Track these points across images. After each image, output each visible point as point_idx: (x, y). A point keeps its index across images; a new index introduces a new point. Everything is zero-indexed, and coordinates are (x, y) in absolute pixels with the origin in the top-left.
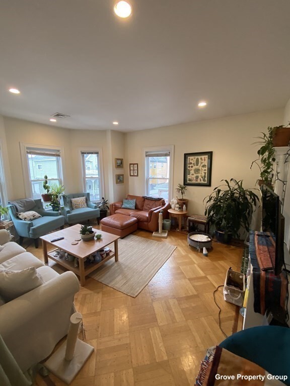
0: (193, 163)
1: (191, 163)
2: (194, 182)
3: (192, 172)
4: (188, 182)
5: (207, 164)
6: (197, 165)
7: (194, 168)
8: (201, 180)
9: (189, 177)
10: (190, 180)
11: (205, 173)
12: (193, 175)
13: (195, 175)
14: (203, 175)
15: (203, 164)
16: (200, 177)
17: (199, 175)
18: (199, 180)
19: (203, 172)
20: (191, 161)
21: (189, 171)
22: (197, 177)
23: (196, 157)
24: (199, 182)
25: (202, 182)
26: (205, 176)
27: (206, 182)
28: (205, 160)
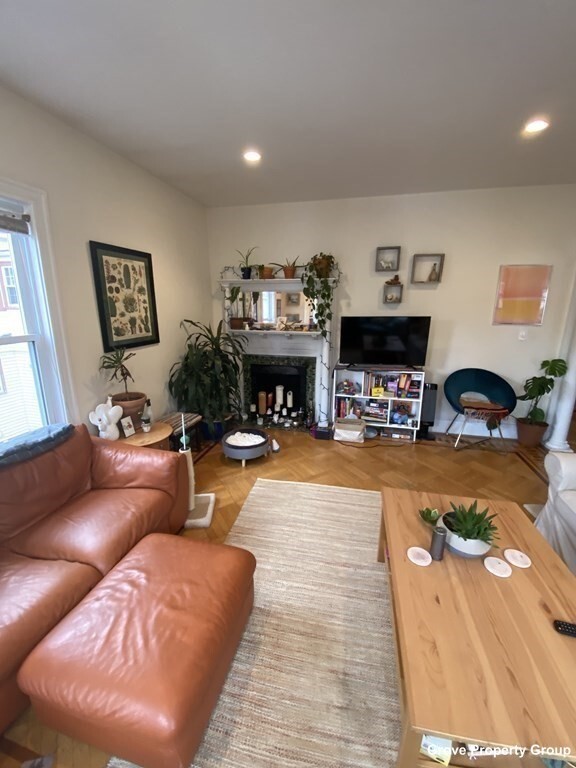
0: (118, 277)
1: (113, 279)
2: (128, 336)
3: (120, 307)
4: (115, 338)
5: (145, 286)
6: (128, 287)
7: (121, 296)
8: (141, 331)
9: (115, 322)
10: (119, 332)
11: (146, 309)
12: (122, 315)
13: (128, 316)
14: (144, 315)
15: (138, 285)
16: (138, 322)
17: (135, 315)
18: (138, 332)
19: (141, 312)
20: (113, 273)
21: (113, 302)
22: (133, 321)
23: (124, 262)
24: (138, 334)
25: (144, 334)
26: (146, 317)
27: (150, 334)
28: (141, 275)
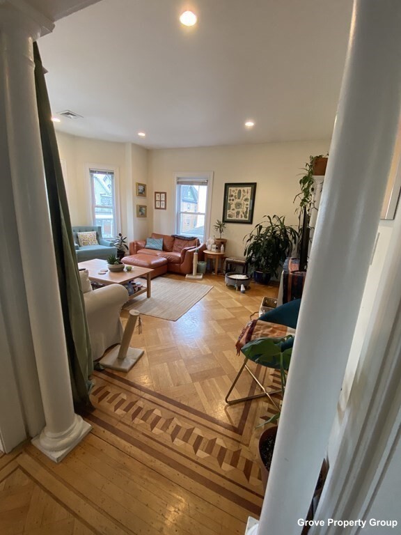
0: (234, 195)
1: (232, 196)
2: (234, 218)
3: (233, 206)
4: (228, 218)
5: (249, 198)
6: (239, 198)
7: (234, 202)
8: (242, 217)
9: (229, 212)
10: (230, 216)
11: (247, 208)
12: (233, 210)
13: (236, 210)
14: (245, 210)
15: (246, 197)
16: (241, 213)
17: (240, 210)
18: (240, 216)
19: (246, 206)
20: (233, 193)
21: (230, 205)
22: (238, 213)
23: (239, 189)
24: (239, 218)
25: (243, 219)
26: (246, 212)
27: (247, 219)
28: (248, 193)
